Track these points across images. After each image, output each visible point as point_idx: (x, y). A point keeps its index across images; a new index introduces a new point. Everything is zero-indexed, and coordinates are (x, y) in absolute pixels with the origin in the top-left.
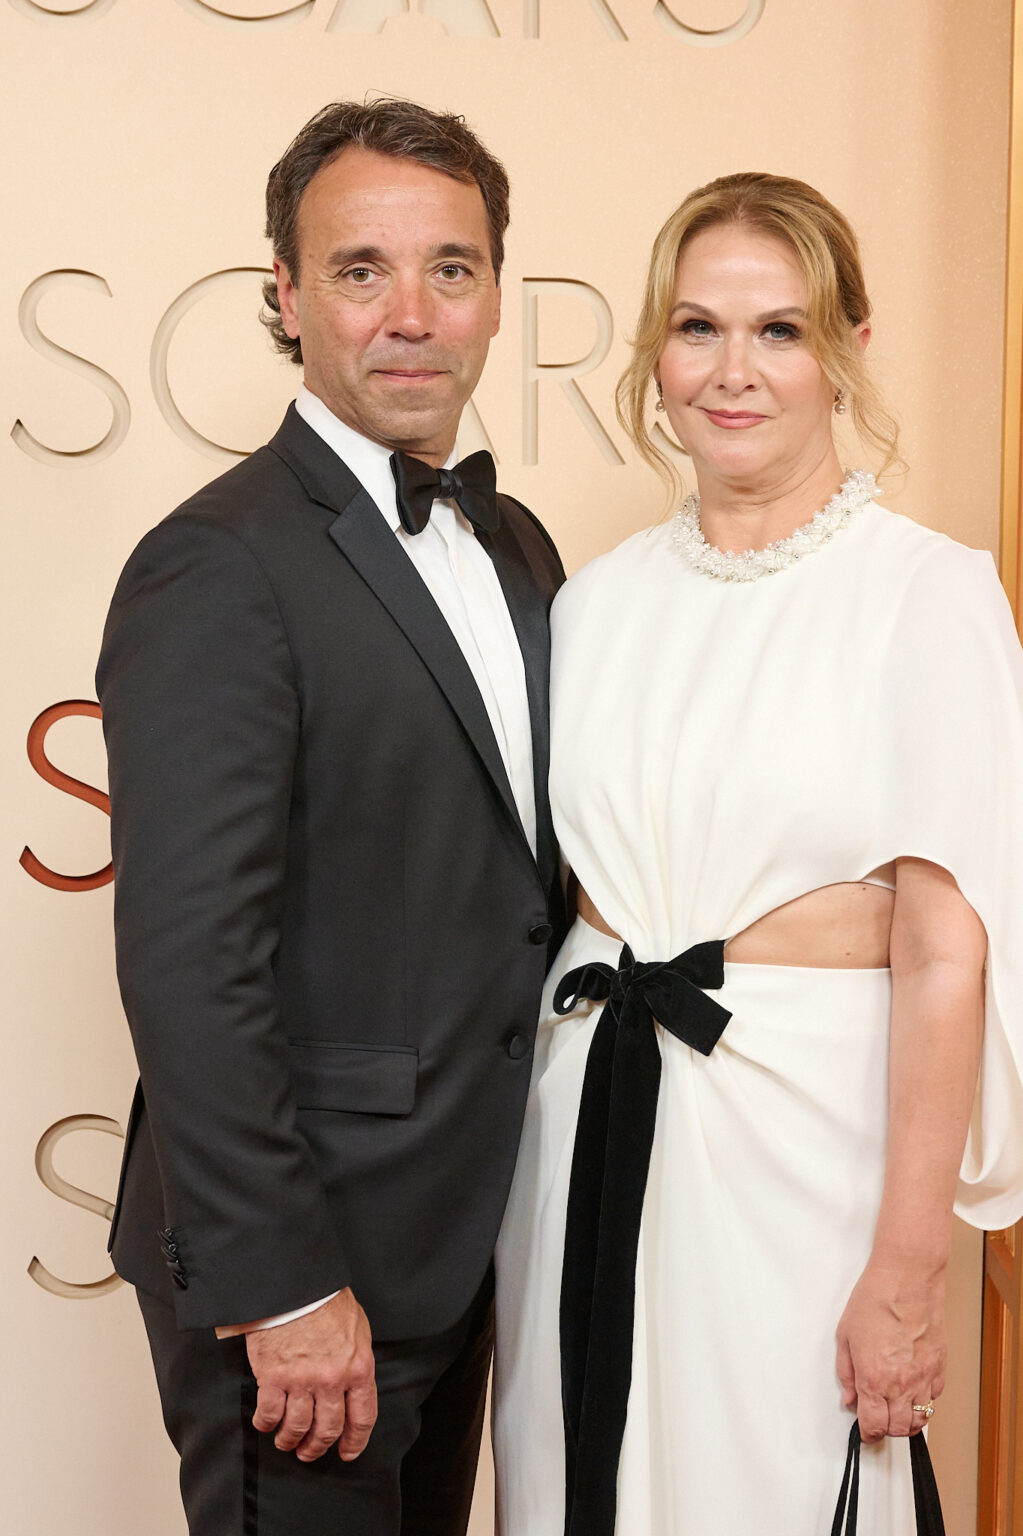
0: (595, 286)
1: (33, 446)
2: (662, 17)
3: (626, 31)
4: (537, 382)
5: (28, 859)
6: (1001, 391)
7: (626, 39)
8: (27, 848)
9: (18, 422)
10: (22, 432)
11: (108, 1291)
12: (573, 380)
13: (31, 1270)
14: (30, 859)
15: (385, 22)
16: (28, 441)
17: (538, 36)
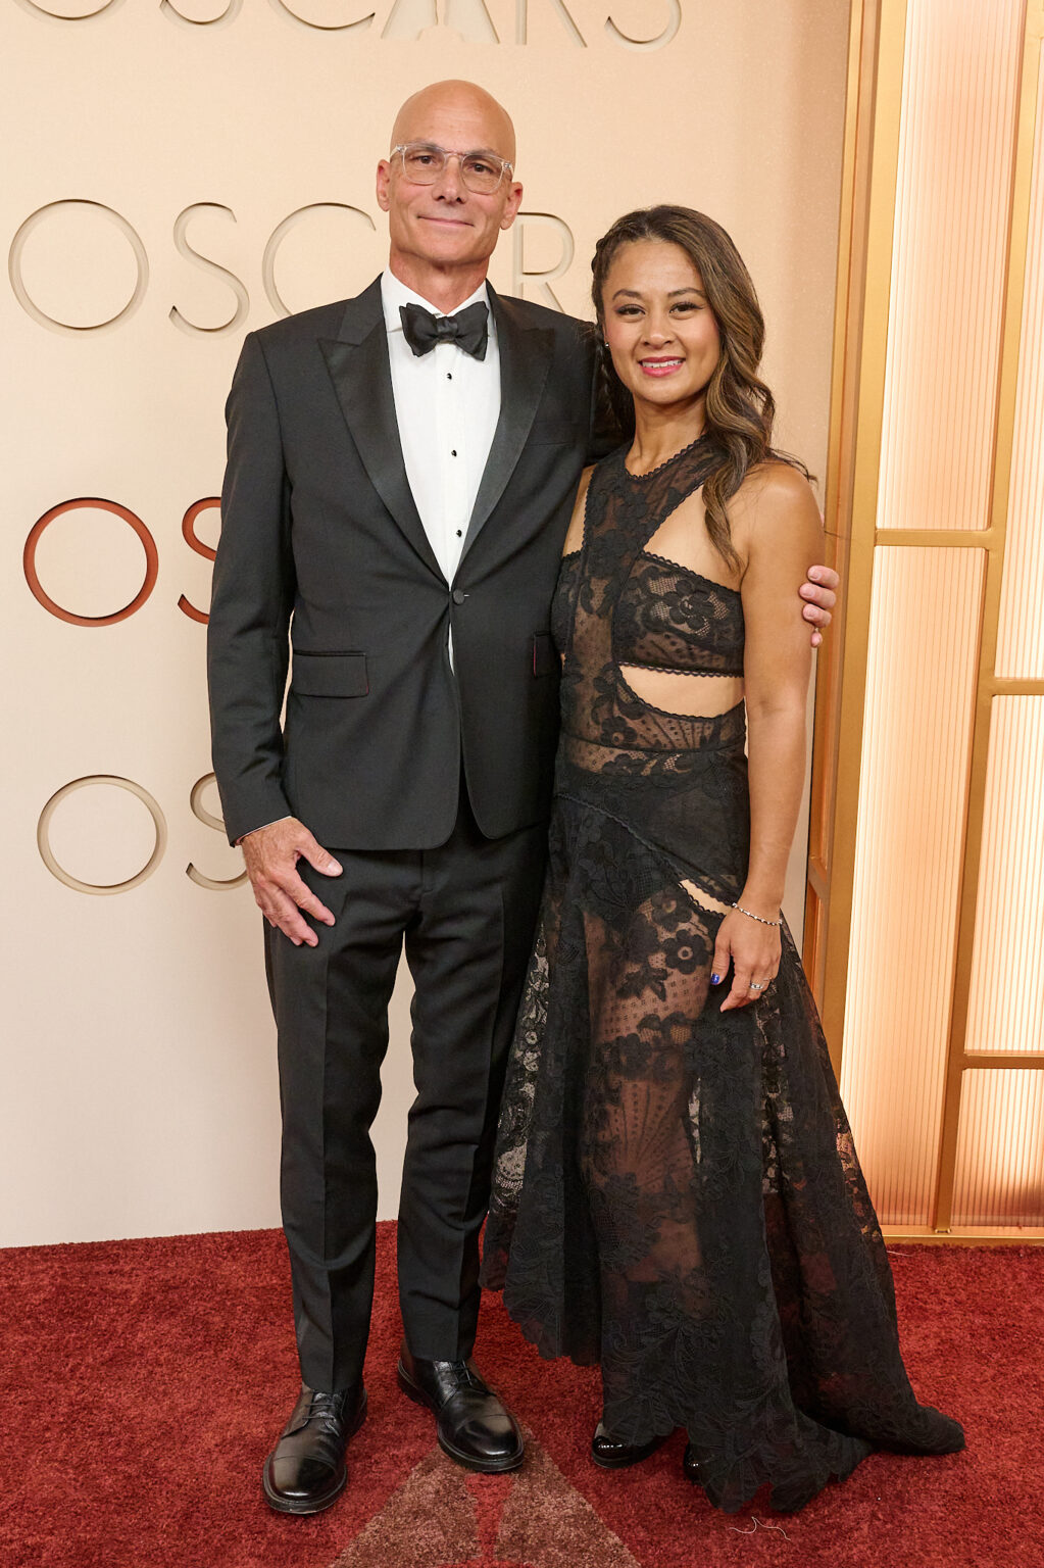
0: (562, 218)
1: (186, 326)
2: (610, 31)
3: (586, 42)
4: (522, 284)
5: (183, 602)
6: (834, 295)
7: (585, 45)
8: (183, 596)
9: (174, 308)
10: (177, 316)
11: (238, 886)
12: (547, 284)
13: (188, 871)
14: (185, 603)
15: (421, 32)
16: (181, 321)
17: (525, 43)
